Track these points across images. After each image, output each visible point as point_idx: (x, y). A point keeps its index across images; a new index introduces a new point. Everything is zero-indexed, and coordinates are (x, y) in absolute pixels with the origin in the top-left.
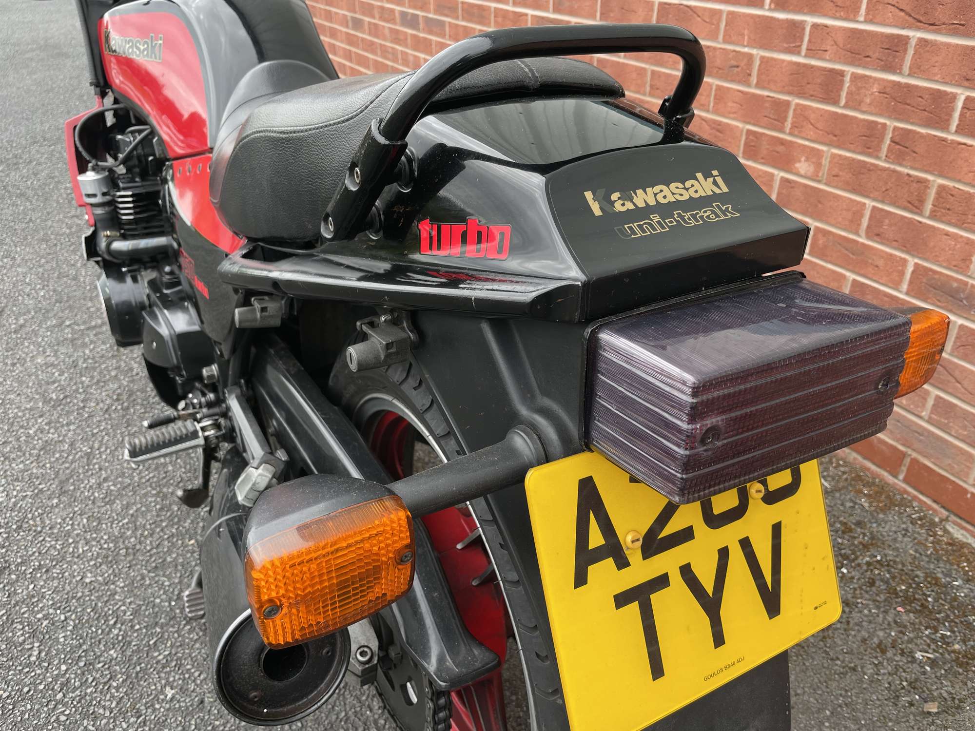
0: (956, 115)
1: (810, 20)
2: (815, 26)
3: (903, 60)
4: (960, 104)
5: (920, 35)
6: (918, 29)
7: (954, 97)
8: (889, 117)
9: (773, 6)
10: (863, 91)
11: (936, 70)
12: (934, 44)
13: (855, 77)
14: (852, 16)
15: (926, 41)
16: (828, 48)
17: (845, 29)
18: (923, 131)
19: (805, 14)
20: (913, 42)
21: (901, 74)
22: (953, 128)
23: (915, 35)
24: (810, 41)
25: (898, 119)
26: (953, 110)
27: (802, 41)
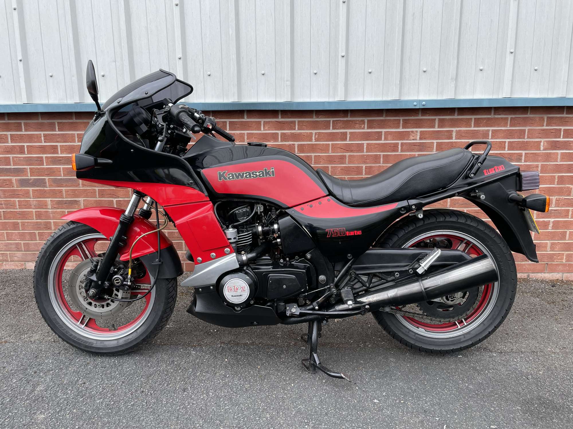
0: (364, 171)
1: (313, 155)
2: (315, 156)
3: (346, 161)
4: (364, 168)
5: (348, 154)
6: (348, 153)
7: (362, 167)
8: (345, 175)
9: (299, 152)
10: (336, 170)
11: (356, 161)
12: (353, 155)
13: (332, 167)
14: (327, 152)
15: (351, 155)
16: (321, 161)
17: (326, 155)
18: (356, 176)
19: (311, 153)
20: (347, 156)
21: (346, 164)
22: (364, 174)
23: (347, 154)
24: (314, 160)
25: (348, 175)
26: (363, 170)
27: (312, 161)
